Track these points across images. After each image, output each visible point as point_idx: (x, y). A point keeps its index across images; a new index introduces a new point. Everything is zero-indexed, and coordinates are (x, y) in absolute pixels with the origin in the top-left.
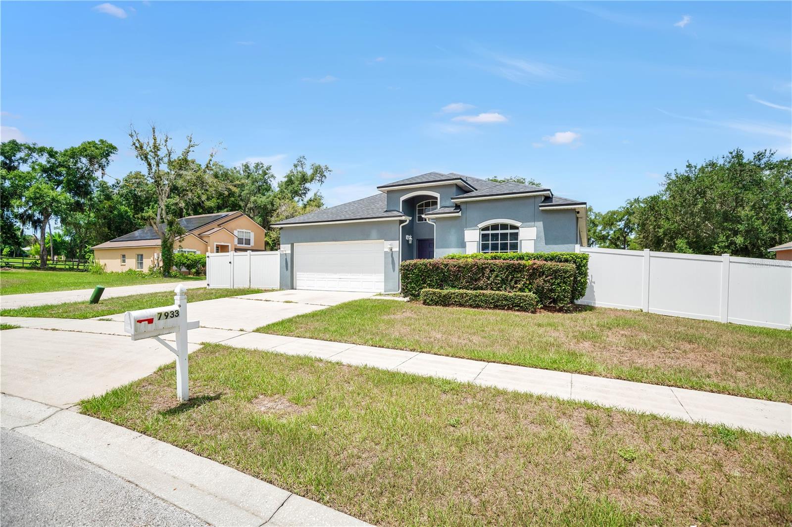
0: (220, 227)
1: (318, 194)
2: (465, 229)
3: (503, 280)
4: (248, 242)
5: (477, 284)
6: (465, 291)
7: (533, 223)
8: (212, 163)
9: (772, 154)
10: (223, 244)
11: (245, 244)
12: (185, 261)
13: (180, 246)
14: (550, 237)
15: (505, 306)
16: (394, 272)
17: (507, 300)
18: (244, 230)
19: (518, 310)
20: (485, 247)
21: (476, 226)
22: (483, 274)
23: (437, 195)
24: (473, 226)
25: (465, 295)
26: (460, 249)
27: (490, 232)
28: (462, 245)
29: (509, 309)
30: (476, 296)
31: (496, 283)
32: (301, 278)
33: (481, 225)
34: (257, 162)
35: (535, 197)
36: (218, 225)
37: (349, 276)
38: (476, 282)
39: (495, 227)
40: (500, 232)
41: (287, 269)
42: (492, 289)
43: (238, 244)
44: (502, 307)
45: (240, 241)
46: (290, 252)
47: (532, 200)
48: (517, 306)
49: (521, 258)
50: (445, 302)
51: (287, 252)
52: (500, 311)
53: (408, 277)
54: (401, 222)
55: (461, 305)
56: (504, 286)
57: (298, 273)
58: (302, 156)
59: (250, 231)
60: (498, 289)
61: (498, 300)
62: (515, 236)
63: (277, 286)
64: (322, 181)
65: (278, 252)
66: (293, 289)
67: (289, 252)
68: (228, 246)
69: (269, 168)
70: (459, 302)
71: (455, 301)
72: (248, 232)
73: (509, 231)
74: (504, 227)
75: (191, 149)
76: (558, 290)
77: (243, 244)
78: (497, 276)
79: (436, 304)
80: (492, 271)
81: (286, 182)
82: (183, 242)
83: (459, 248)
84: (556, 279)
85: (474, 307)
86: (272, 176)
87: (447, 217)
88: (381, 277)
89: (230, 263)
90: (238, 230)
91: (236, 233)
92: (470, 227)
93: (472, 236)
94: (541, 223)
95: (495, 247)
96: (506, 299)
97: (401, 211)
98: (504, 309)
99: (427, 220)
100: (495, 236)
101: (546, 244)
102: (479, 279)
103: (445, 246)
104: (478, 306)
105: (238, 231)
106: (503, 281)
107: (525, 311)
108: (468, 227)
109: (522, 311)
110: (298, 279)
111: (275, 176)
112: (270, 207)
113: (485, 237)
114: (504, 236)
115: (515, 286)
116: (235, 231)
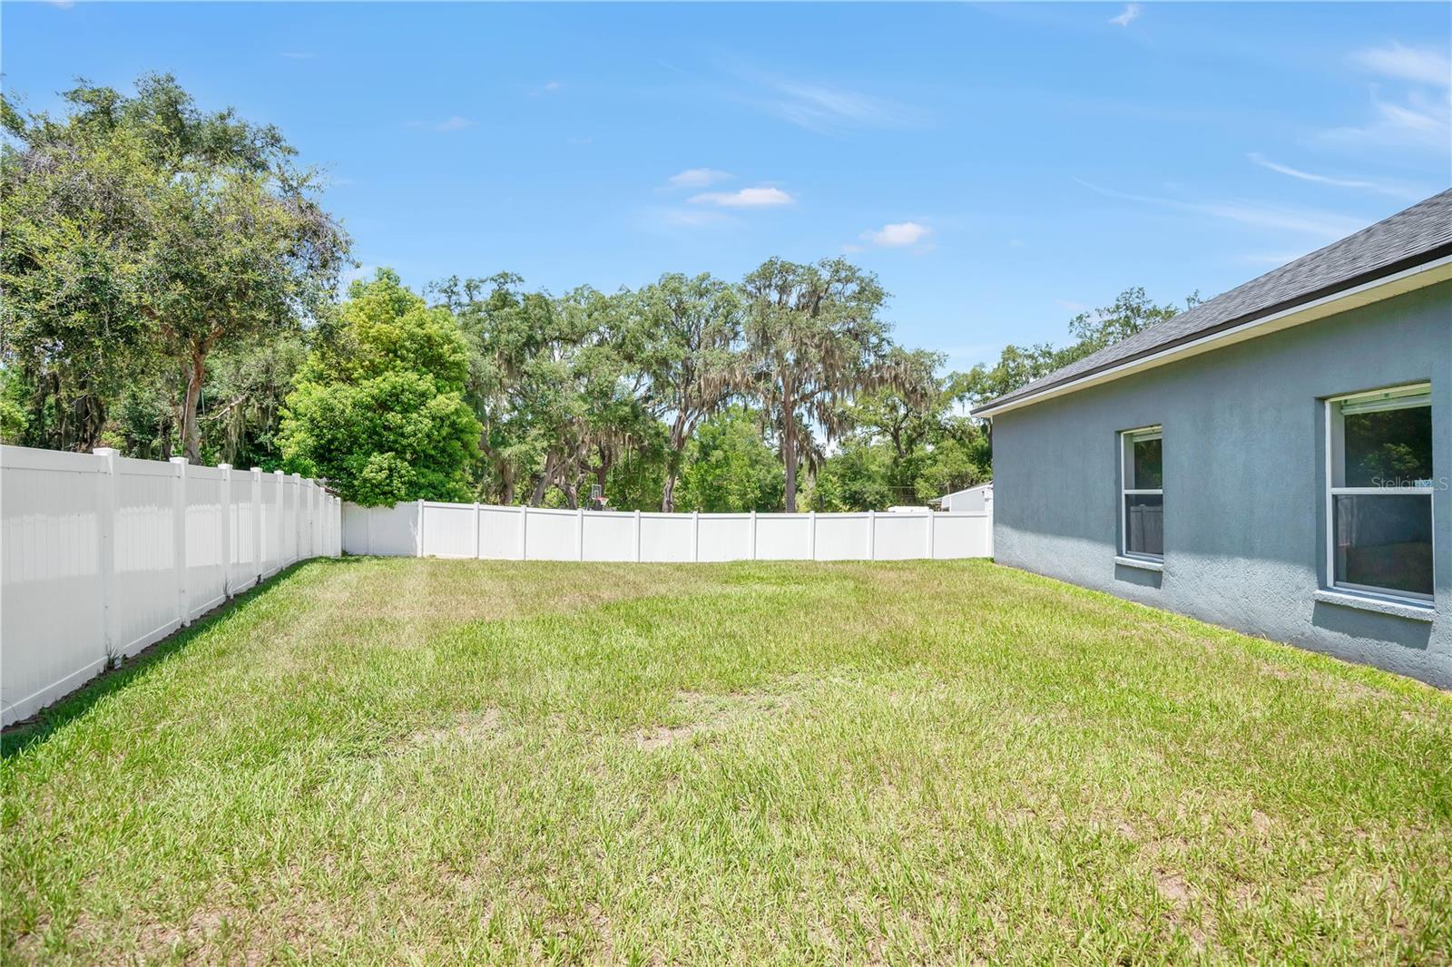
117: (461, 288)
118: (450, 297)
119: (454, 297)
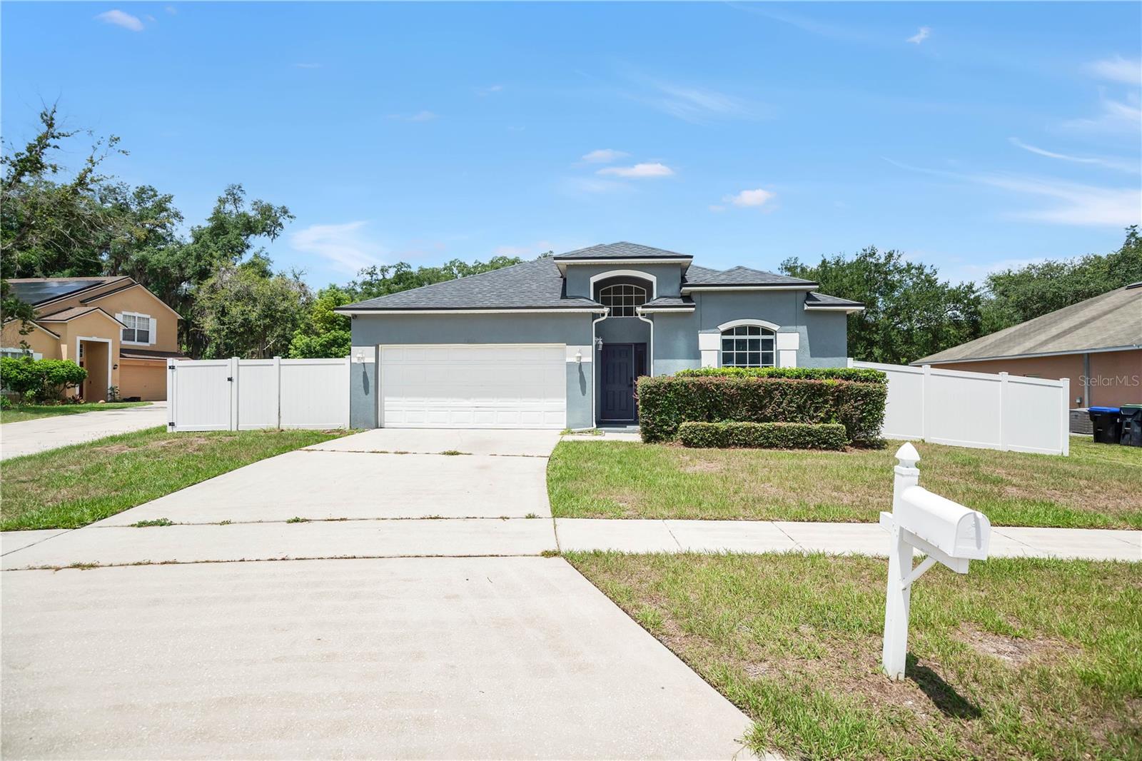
0: (86, 306)
1: (263, 255)
2: (699, 331)
3: (799, 407)
4: (144, 336)
5: (762, 413)
6: (753, 424)
7: (795, 327)
8: (89, 176)
9: (899, 256)
10: (95, 339)
11: (138, 341)
12: (14, 373)
13: (22, 342)
14: (817, 347)
15: (808, 443)
16: (584, 395)
17: (811, 435)
18: (137, 314)
19: (826, 449)
20: (727, 359)
21: (716, 327)
22: (772, 398)
23: (652, 278)
24: (712, 326)
25: (753, 430)
26: (693, 361)
27: (735, 337)
28: (696, 354)
29: (814, 447)
30: (769, 431)
31: (789, 410)
32: (393, 408)
33: (723, 327)
34: (140, 186)
35: (796, 291)
36: (81, 302)
37: (495, 402)
38: (761, 411)
39: (741, 330)
40: (748, 337)
41: (367, 392)
42: (785, 420)
43: (124, 339)
44: (803, 446)
45: (128, 335)
46: (374, 362)
47: (793, 296)
48: (824, 443)
49: (781, 375)
50: (722, 441)
51: (366, 361)
52: (801, 451)
53: (657, 405)
54: (595, 316)
55: (747, 445)
56: (800, 416)
57: (386, 399)
58: (237, 183)
59: (148, 316)
60: (793, 420)
61: (800, 435)
62: (769, 344)
63: (344, 423)
64: (274, 234)
65: (346, 360)
66: (377, 427)
67: (373, 360)
68: (106, 344)
69: (169, 199)
70: (745, 440)
71: (739, 440)
72: (144, 318)
73: (761, 337)
74: (754, 330)
75: (51, 141)
76: (869, 419)
77: (134, 340)
78: (791, 401)
79: (709, 445)
80: (784, 394)
81: (213, 229)
82: (30, 334)
83: (691, 359)
84: (867, 404)
85: (765, 448)
86: (177, 215)
87: (672, 313)
88: (563, 403)
89: (230, 379)
90: (124, 313)
91: (119, 317)
92: (707, 329)
93: (710, 343)
94: (805, 327)
95: (741, 360)
96: (809, 433)
97: (592, 298)
98: (805, 448)
99: (639, 315)
100: (741, 344)
101: (812, 356)
102: (764, 407)
103: (668, 354)
104: (771, 446)
105: (124, 315)
106: (800, 409)
107: (833, 449)
108: (704, 329)
109: (830, 449)
110: (386, 409)
111: (182, 214)
112: (177, 272)
113: (727, 344)
114: (754, 344)
115: (815, 414)
116: (116, 314)
117: (378, 271)
118: (372, 276)
119: (374, 276)
